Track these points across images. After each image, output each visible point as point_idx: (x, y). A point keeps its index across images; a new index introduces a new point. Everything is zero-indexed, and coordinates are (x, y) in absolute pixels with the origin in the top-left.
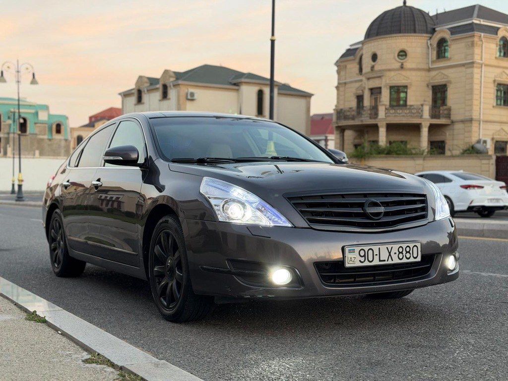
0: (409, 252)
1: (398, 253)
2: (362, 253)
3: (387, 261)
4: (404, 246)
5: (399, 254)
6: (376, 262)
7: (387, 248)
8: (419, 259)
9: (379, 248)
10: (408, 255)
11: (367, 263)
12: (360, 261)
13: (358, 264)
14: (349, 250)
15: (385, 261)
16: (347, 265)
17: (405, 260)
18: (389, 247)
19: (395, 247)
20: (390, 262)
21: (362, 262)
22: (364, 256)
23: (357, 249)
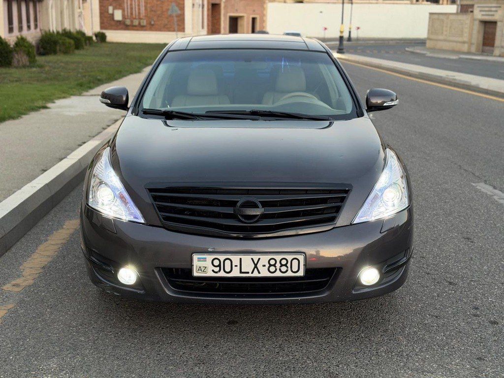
0: (286, 265)
1: (268, 265)
2: (216, 263)
3: (252, 273)
4: (278, 258)
5: (269, 267)
6: (236, 273)
7: (252, 259)
8: (301, 273)
9: (241, 259)
10: (284, 269)
11: (222, 274)
12: (213, 271)
13: (210, 274)
14: (198, 258)
15: (248, 273)
16: (195, 274)
17: (278, 274)
18: (256, 258)
19: (265, 259)
20: (256, 274)
21: (216, 272)
22: (219, 266)
23: (210, 258)
